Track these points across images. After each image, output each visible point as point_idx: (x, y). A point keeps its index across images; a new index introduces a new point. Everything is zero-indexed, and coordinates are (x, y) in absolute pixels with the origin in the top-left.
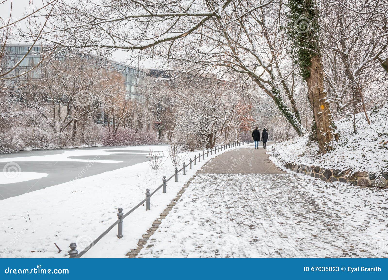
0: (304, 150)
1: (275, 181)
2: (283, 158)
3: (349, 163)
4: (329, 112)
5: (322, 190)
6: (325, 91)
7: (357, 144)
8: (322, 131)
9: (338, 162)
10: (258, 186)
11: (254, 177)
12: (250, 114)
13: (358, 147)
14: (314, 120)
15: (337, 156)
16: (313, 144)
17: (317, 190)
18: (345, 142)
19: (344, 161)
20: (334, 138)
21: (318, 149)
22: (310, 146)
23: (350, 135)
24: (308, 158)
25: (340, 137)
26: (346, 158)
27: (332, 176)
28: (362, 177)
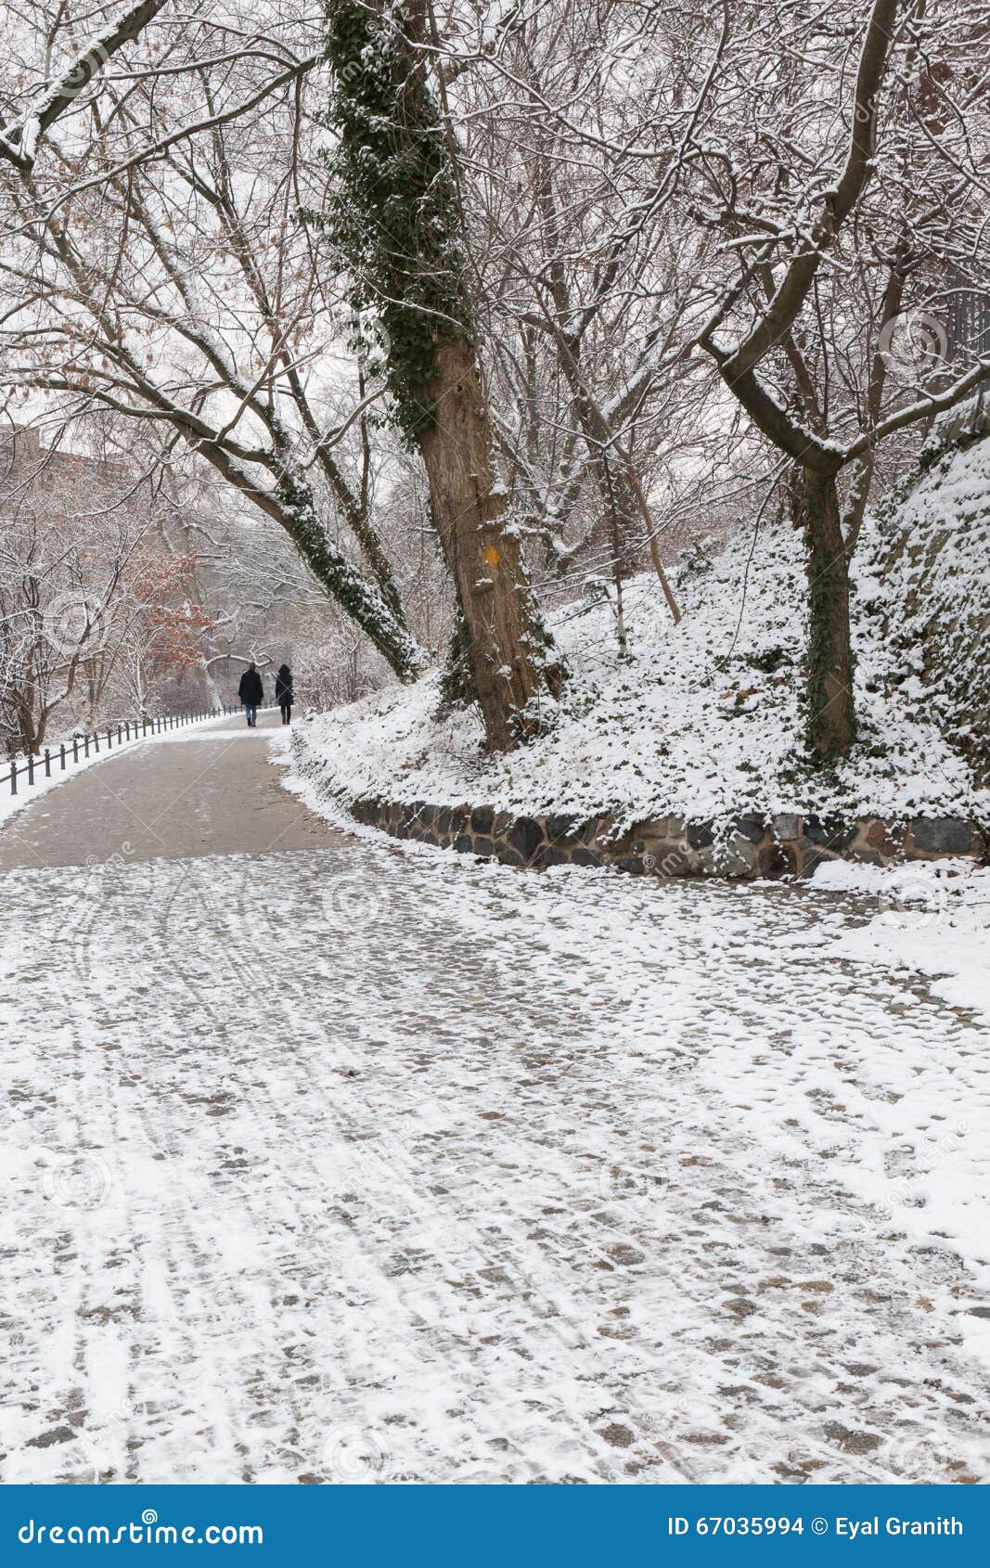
0: (422, 741)
1: (313, 884)
2: (342, 781)
3: (610, 785)
4: (521, 577)
5: (508, 905)
6: (500, 488)
7: (636, 703)
8: (494, 655)
9: (566, 784)
10: (241, 912)
11: (219, 873)
12: (193, 596)
13: (638, 714)
14: (460, 614)
15: (559, 757)
16: (458, 715)
17: (489, 907)
18: (588, 700)
19: (588, 779)
20: (545, 685)
21: (481, 735)
22: (450, 721)
23: (604, 668)
24: (444, 775)
25: (567, 677)
26: (594, 765)
27: (545, 843)
28: (660, 841)
